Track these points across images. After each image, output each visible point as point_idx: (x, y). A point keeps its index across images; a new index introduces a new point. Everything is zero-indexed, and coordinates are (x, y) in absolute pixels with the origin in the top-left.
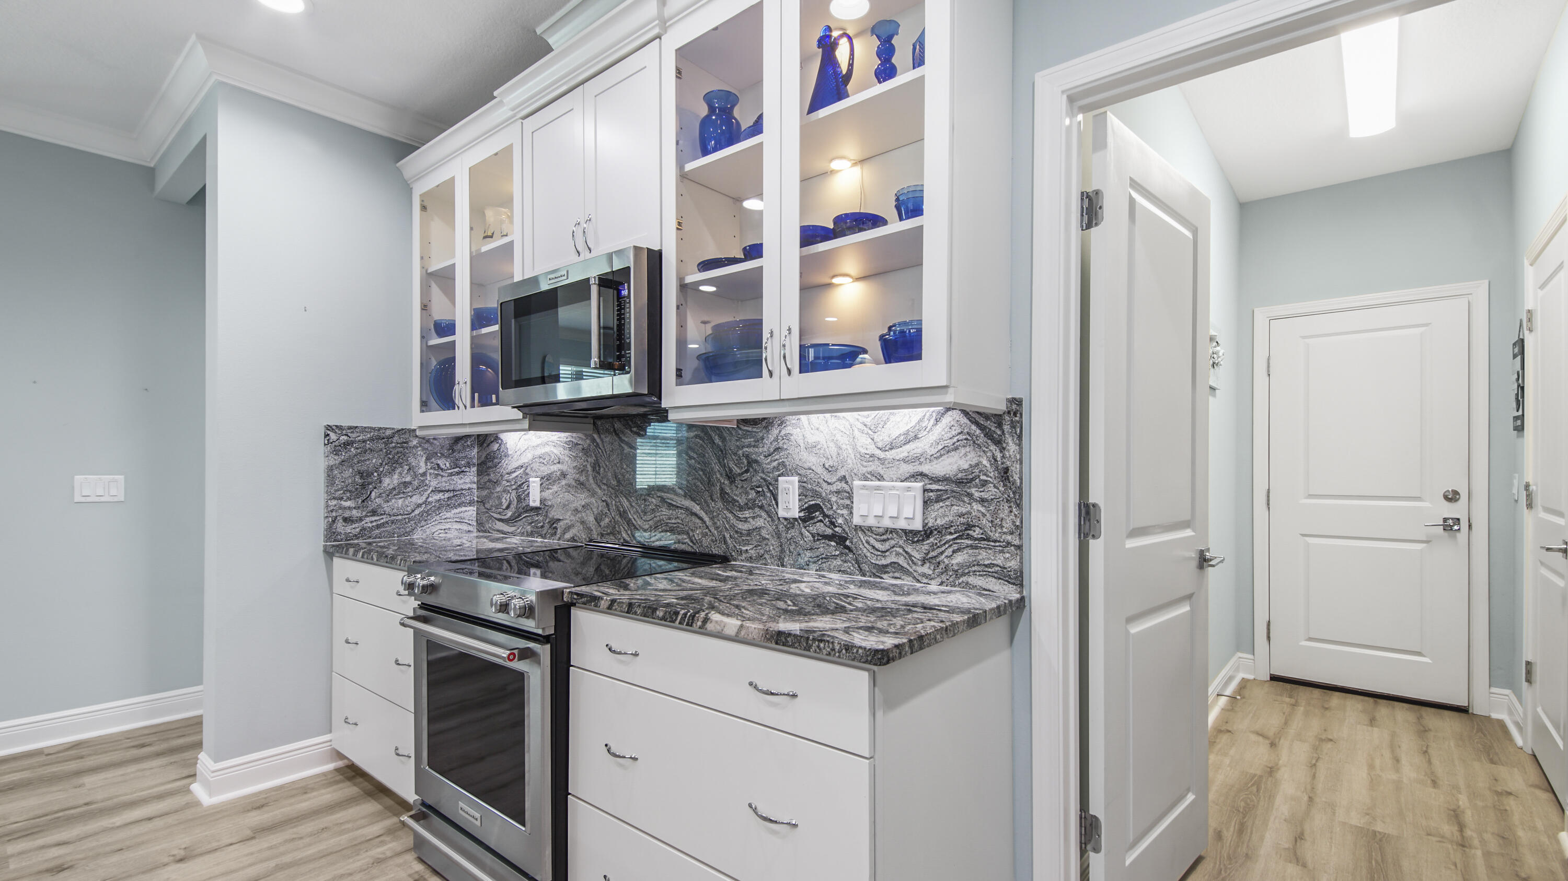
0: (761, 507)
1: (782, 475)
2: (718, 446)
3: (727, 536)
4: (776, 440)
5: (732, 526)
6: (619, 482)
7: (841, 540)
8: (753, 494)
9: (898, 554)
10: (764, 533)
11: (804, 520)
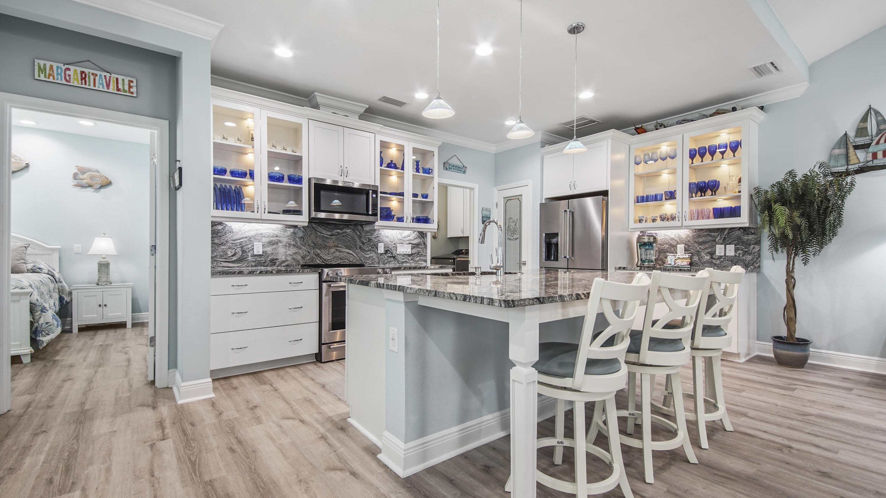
0: (373, 251)
1: (379, 243)
2: (359, 235)
3: (362, 259)
4: (377, 234)
5: (364, 256)
7: (394, 257)
8: (370, 248)
9: (406, 259)
10: (374, 257)
11: (385, 253)
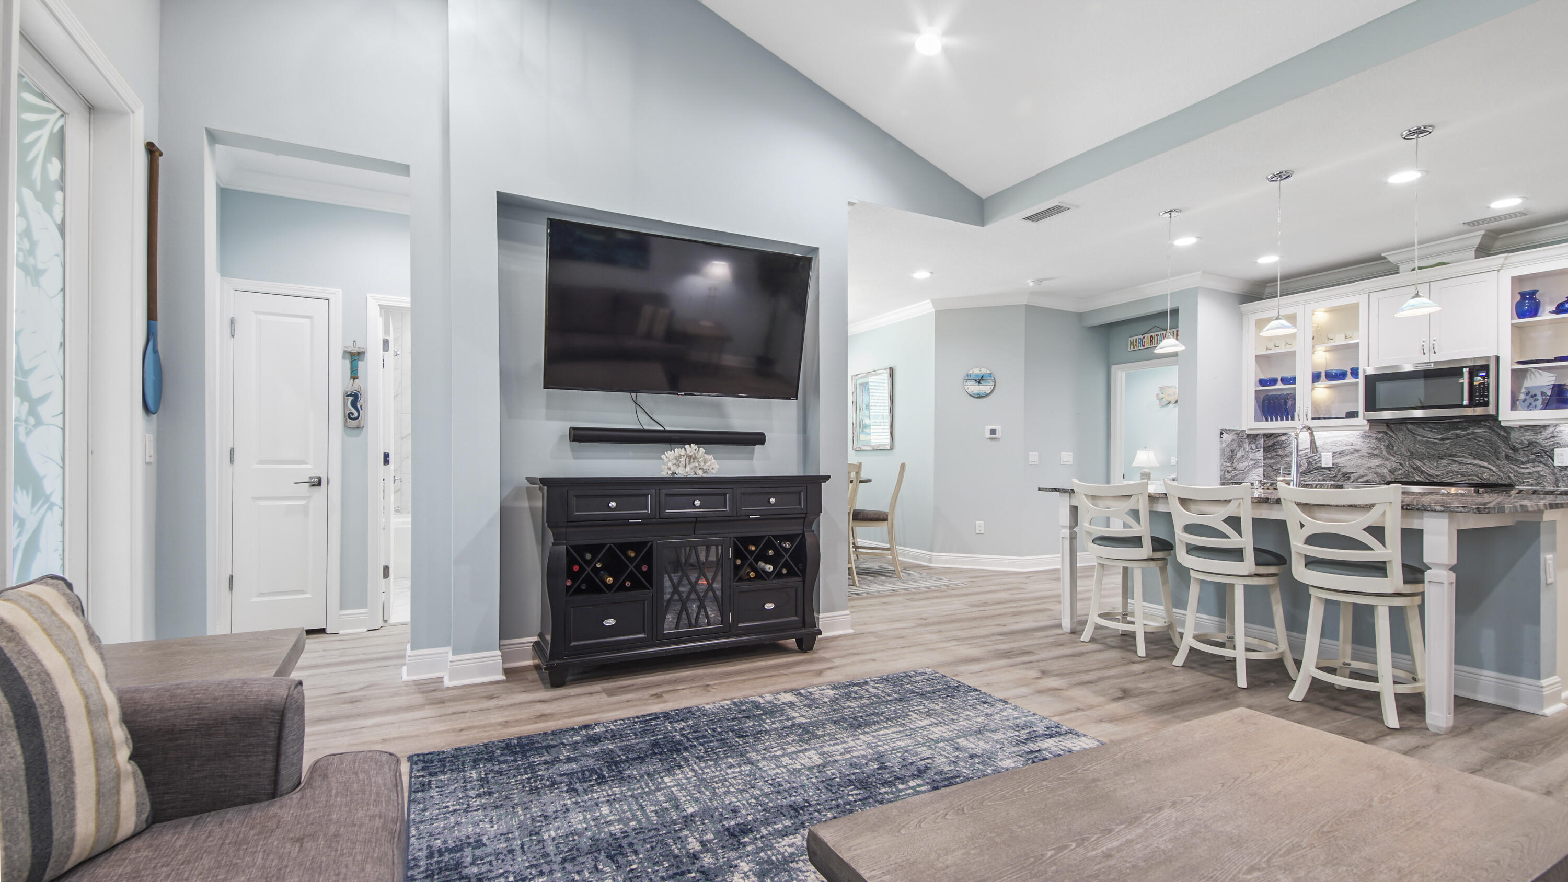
0: (1541, 462)
1: (1557, 447)
3: (1512, 476)
5: (1516, 471)
6: (1412, 454)
8: (1533, 457)
10: (1542, 473)
